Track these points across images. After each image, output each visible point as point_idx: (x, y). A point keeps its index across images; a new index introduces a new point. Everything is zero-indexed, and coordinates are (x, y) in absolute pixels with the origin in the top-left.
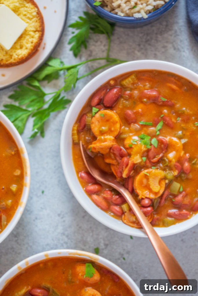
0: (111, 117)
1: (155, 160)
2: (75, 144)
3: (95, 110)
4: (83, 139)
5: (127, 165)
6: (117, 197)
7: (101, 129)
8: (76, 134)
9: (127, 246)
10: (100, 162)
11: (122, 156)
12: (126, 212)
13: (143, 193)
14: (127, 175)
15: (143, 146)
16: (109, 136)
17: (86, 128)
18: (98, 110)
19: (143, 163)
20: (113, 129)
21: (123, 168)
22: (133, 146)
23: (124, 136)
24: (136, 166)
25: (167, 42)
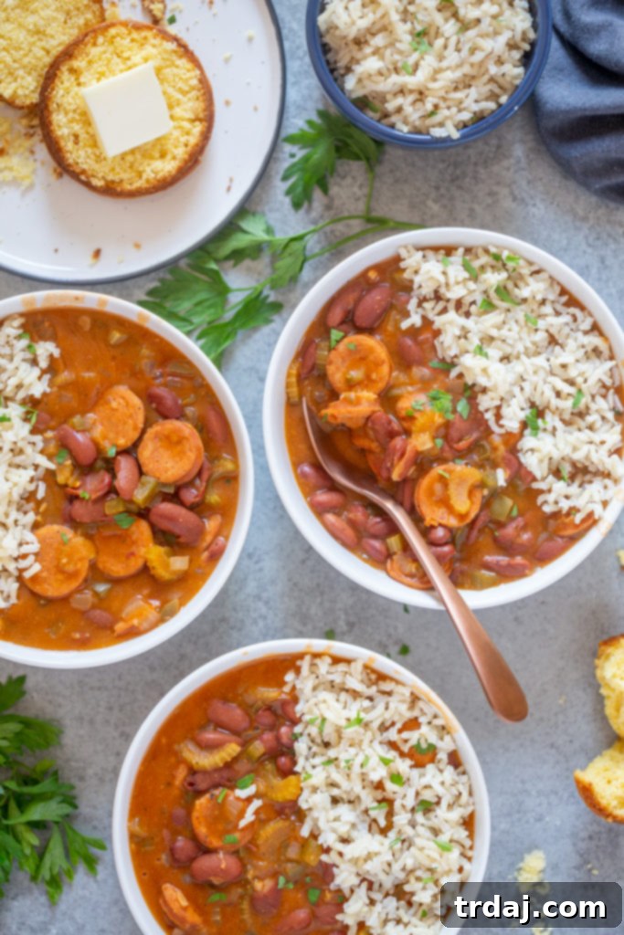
0: (371, 350)
1: (463, 444)
2: (291, 406)
3: (335, 334)
4: (308, 395)
5: (402, 455)
6: (378, 520)
7: (349, 377)
8: (295, 384)
9: (396, 628)
10: (342, 444)
11: (392, 435)
12: (395, 553)
13: (433, 515)
14: (400, 475)
15: (437, 414)
16: (368, 391)
17: (315, 373)
18: (341, 334)
19: (436, 452)
20: (374, 376)
21: (393, 460)
22: (417, 415)
23: (396, 392)
24: (421, 456)
25: (498, 183)
